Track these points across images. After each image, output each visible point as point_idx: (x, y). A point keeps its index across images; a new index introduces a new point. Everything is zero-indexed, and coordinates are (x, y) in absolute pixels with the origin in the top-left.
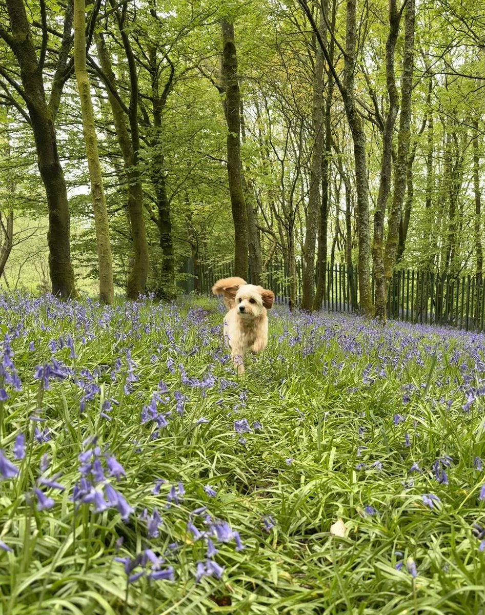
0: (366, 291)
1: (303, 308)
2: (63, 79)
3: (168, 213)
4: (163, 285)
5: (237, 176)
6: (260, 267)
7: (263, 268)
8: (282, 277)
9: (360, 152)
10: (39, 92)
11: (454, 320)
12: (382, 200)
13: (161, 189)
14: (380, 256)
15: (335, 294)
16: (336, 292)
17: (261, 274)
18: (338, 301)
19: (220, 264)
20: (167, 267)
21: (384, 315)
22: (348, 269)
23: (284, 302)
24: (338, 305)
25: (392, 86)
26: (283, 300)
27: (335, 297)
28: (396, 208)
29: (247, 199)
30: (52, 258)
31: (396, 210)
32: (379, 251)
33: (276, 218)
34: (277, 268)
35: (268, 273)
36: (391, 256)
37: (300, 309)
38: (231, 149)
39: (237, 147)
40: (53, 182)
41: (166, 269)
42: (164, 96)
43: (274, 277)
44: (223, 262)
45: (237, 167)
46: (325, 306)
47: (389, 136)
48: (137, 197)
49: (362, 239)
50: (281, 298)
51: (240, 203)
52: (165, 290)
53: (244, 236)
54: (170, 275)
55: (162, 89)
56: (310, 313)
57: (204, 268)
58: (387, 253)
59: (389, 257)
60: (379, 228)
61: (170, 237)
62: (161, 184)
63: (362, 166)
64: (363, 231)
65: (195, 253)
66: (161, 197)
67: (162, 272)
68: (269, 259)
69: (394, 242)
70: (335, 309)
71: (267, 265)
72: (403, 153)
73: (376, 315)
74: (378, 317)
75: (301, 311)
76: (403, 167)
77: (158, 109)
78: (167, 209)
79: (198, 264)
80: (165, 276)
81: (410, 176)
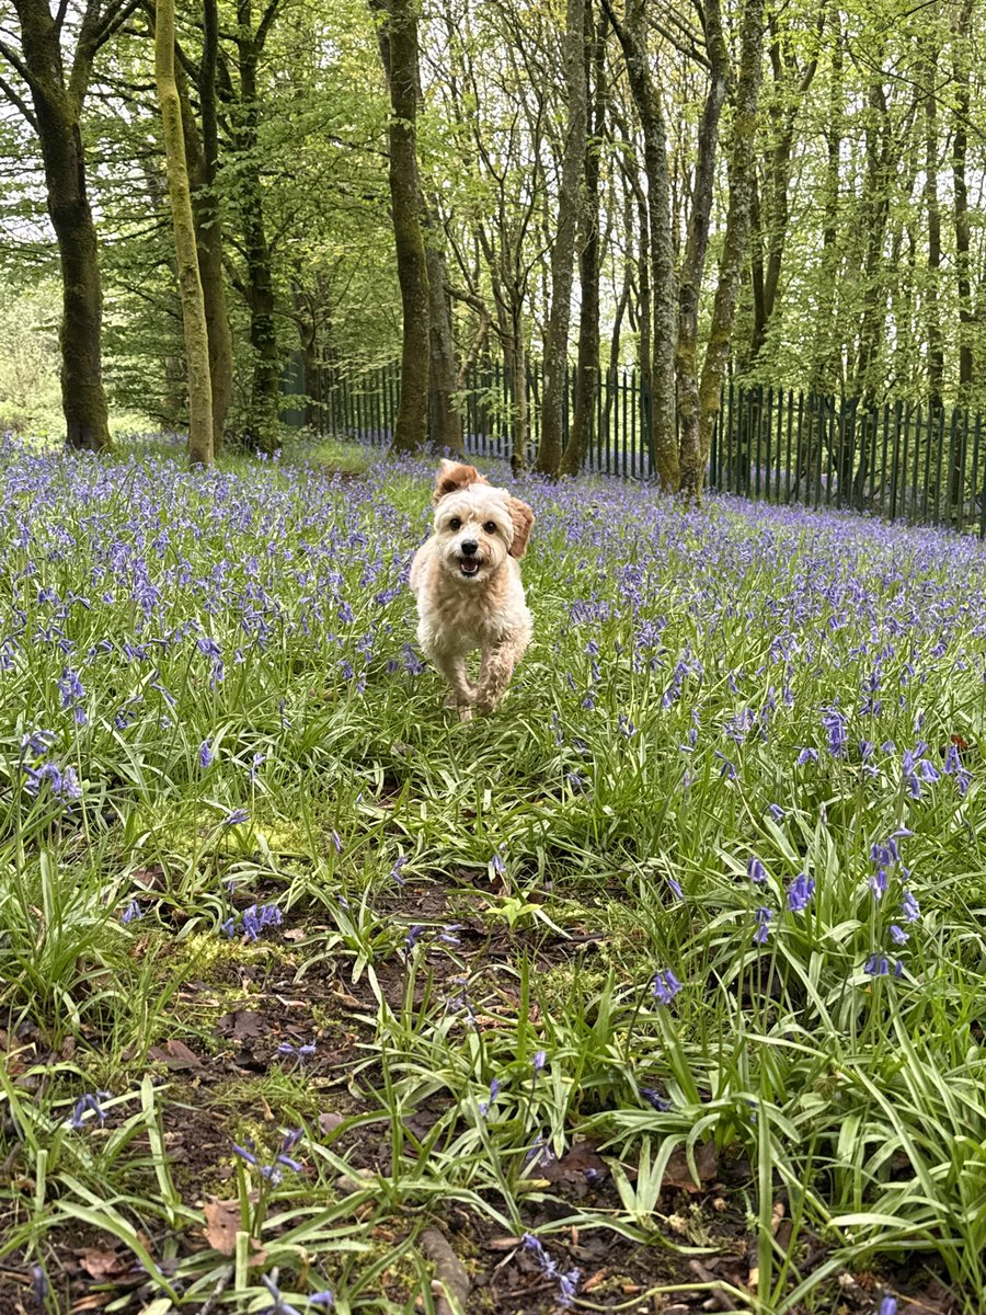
0: (666, 436)
1: (539, 471)
2: (95, 41)
3: (268, 273)
4: (257, 422)
5: (410, 199)
6: (452, 378)
7: (459, 379)
8: (498, 401)
9: (656, 160)
10: (53, 70)
11: (878, 496)
12: (695, 262)
13: (254, 225)
14: (690, 371)
15: (621, 431)
16: (625, 426)
17: (453, 396)
18: (629, 448)
19: (365, 370)
20: (264, 383)
21: (696, 486)
22: (641, 382)
23: (502, 454)
24: (621, 461)
25: (716, 40)
26: (499, 450)
27: (621, 438)
28: (727, 271)
29: (426, 239)
30: (69, 376)
31: (728, 275)
32: (687, 362)
33: (488, 260)
34: (487, 382)
35: (469, 392)
36: (717, 367)
37: (534, 471)
38: (399, 144)
39: (409, 141)
40: (75, 235)
41: (262, 388)
42: (262, 33)
43: (481, 402)
44: (372, 366)
45: (410, 182)
46: (591, 462)
47: (710, 137)
48: (211, 249)
49: (660, 332)
50: (495, 444)
51: (414, 254)
52: (262, 431)
53: (422, 322)
54: (271, 400)
55: (257, 20)
56: (553, 479)
57: (329, 377)
58: (709, 362)
59: (713, 369)
60: (688, 316)
61: (271, 322)
62: (255, 216)
63: (661, 188)
64: (663, 317)
65: (308, 342)
66: (253, 240)
67: (254, 393)
68: (470, 359)
69: (723, 339)
70: (615, 469)
71: (466, 373)
72: (742, 162)
73: (682, 487)
74: (685, 491)
75: (536, 476)
76: (742, 188)
77: (250, 59)
78: (267, 265)
79: (314, 368)
80: (261, 402)
81: (781, 180)
